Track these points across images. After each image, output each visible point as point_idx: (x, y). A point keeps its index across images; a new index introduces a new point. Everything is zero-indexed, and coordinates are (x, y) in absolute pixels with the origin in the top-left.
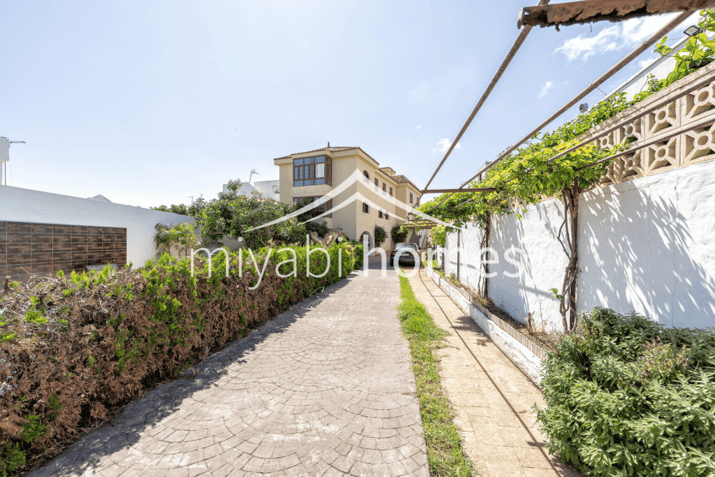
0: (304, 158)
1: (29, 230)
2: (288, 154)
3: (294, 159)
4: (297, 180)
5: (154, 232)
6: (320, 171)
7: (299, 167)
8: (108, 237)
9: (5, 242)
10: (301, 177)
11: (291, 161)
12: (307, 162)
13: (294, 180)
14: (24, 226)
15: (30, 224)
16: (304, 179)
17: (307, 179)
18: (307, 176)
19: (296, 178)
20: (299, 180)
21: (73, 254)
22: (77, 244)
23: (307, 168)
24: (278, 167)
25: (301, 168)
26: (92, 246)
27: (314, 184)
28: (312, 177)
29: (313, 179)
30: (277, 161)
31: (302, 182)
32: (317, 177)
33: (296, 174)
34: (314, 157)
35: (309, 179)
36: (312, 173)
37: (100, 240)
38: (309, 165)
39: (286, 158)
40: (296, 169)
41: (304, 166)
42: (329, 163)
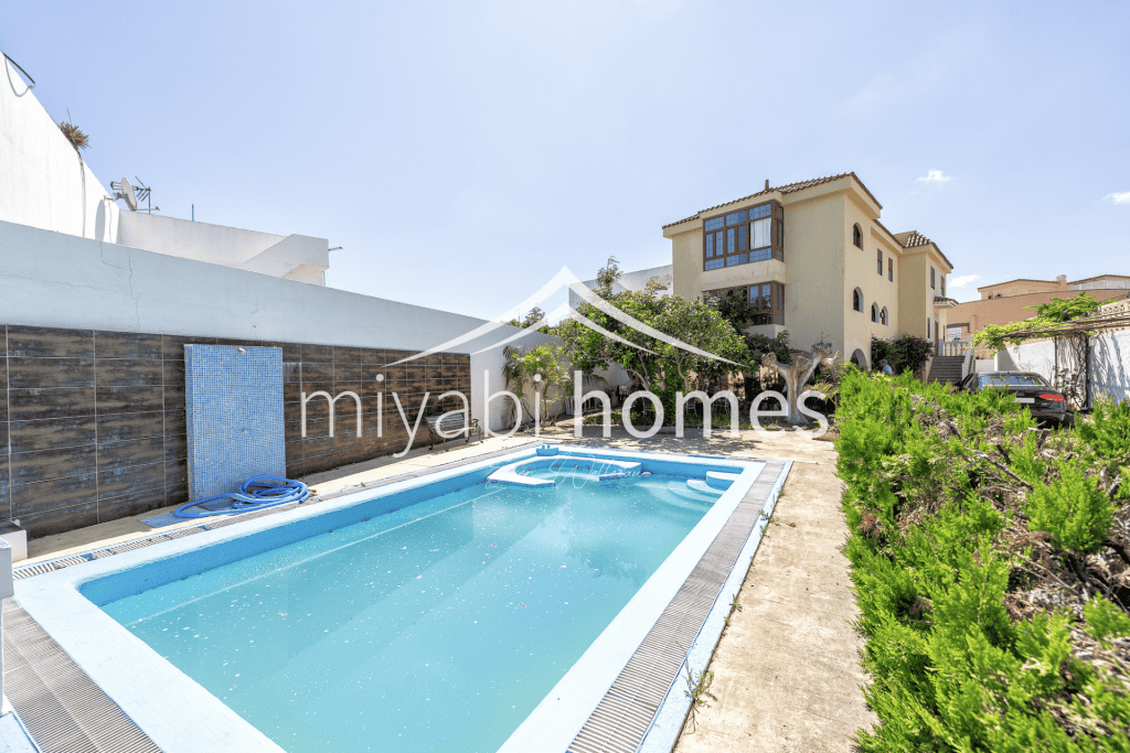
0: (725, 215)
1: (358, 359)
2: (693, 213)
3: (705, 220)
4: (710, 259)
5: (501, 361)
6: (761, 234)
7: (714, 232)
8: (449, 369)
9: (331, 379)
10: (720, 252)
11: (699, 224)
12: (732, 221)
13: (706, 259)
14: (352, 353)
15: (358, 349)
16: (726, 255)
17: (732, 254)
18: (731, 249)
19: (709, 254)
20: (715, 257)
21: (409, 397)
22: (413, 382)
23: (731, 232)
24: (670, 241)
25: (720, 235)
26: (431, 384)
27: (748, 262)
28: (742, 248)
29: (745, 252)
30: (670, 230)
31: (722, 260)
32: (753, 247)
33: (710, 246)
34: (748, 209)
35: (737, 252)
36: (743, 241)
37: (440, 375)
38: (736, 227)
39: (689, 220)
40: (710, 237)
41: (725, 229)
42: (779, 216)
